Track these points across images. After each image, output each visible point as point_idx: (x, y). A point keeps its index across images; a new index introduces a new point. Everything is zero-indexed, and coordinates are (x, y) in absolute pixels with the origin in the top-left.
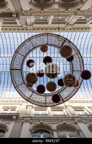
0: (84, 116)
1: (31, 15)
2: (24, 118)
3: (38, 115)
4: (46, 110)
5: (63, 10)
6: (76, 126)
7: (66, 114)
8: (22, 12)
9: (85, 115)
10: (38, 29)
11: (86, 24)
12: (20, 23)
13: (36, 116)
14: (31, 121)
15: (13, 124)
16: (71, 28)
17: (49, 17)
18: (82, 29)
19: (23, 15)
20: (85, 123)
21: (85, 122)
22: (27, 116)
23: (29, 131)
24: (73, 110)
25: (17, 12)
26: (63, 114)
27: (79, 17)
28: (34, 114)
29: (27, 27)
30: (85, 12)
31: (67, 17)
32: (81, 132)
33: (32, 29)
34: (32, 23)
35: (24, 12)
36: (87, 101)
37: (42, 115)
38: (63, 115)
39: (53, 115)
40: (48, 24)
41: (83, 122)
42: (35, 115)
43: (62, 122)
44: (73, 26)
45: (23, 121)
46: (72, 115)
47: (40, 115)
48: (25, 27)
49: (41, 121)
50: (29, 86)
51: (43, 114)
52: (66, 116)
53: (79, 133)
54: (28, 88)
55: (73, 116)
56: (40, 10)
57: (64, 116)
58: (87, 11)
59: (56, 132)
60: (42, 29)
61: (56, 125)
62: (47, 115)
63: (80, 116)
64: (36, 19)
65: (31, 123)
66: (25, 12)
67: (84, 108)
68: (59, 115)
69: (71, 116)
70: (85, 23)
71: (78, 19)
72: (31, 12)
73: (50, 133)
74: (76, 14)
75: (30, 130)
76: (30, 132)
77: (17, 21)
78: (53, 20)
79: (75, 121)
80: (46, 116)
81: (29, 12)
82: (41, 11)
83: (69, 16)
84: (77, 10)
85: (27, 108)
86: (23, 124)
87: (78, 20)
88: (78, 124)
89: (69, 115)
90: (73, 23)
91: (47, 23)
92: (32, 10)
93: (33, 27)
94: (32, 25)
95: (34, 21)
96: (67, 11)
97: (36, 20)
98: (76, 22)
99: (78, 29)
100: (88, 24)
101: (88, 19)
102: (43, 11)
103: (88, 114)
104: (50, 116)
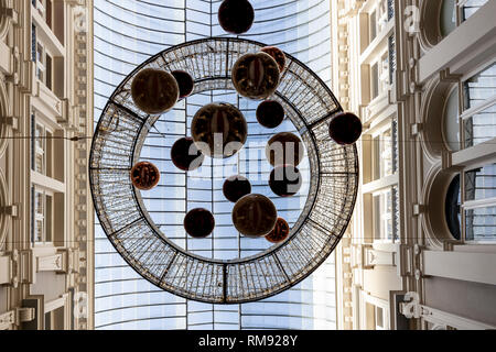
0: (395, 61)
1: (28, 253)
2: (405, 274)
3: (395, 224)
4: (378, 198)
5: (9, 133)
6: (428, 86)
7: (389, 126)
8: (16, 286)
9: (391, 58)
10: (83, 230)
11: (63, 58)
12: (61, 297)
13: (398, 233)
14: (416, 246)
15: (431, 310)
16: (77, 110)
17: (37, 191)
18: (83, 73)
19: (27, 282)
20: (419, 58)
21: (416, 57)
22: (398, 263)
23: (452, 250)
24: (373, 102)
25: (17, 305)
26: (390, 138)
27: (35, 79)
28: (391, 241)
29: (73, 272)
30: (17, 55)
31: (37, 122)
32: (448, 69)
33: (82, 255)
34: (58, 250)
35: (16, 279)
36: (343, 55)
37: (394, 211)
38: (394, 137)
39: (394, 169)
40: (63, 194)
41: (415, 62)
42: (395, 237)
43: (416, 135)
44: (72, 103)
45: (417, 278)
46: (390, 103)
47: (394, 218)
48: (76, 281)
49: (417, 211)
50: (285, 235)
51: (390, 208)
52: (394, 124)
53: (453, 75)
54: (291, 238)
55: (394, 99)
56: (8, 218)
57: (394, 131)
58: (13, 49)
59: (453, 155)
60: (83, 215)
61: (428, 156)
62: (394, 192)
63: (394, 74)
64: (44, 237)
65: (423, 248)
66: (15, 275)
67: (365, 66)
68: (394, 149)
69: (394, 108)
70: (60, 60)
71: (43, 85)
72: (16, 252)
73: (457, 177)
74: (24, 90)
75: (448, 247)
76: (455, 246)
77: (50, 307)
78: (49, 175)
79: (412, 91)
80: (398, 195)
81: (16, 259)
82: (14, 213)
83: (33, 117)
84: (11, 85)
85: (373, 267)
86: (427, 273)
87: (49, 86)
88: (421, 80)
89: (392, 116)
90: (61, 104)
91: (59, 196)
92: (10, 249)
93: (73, 250)
94: (64, 250)
95: (52, 243)
96: (15, 121)
97: (48, 239)
98: (55, 93)
99: (83, 86)
100: (63, 51)
101: (46, 51)
102: (14, 208)
103: (386, 48)
104: (397, 181)
